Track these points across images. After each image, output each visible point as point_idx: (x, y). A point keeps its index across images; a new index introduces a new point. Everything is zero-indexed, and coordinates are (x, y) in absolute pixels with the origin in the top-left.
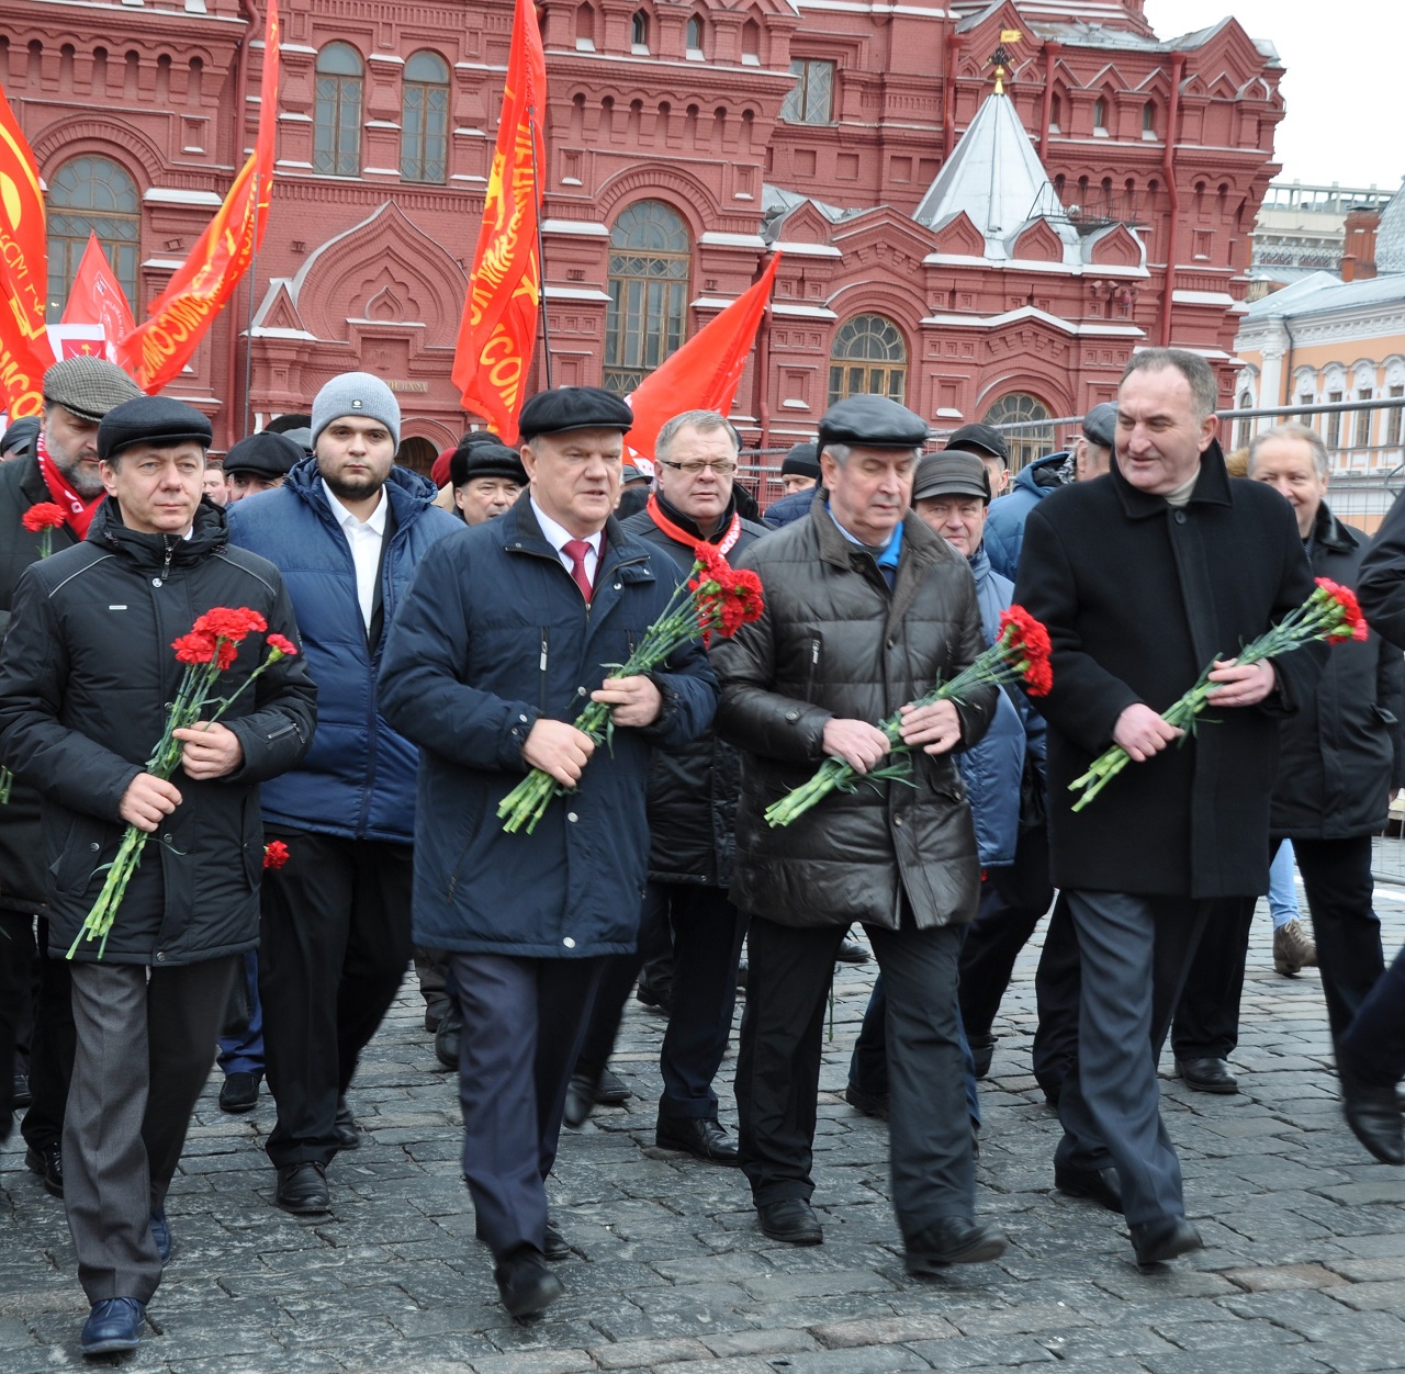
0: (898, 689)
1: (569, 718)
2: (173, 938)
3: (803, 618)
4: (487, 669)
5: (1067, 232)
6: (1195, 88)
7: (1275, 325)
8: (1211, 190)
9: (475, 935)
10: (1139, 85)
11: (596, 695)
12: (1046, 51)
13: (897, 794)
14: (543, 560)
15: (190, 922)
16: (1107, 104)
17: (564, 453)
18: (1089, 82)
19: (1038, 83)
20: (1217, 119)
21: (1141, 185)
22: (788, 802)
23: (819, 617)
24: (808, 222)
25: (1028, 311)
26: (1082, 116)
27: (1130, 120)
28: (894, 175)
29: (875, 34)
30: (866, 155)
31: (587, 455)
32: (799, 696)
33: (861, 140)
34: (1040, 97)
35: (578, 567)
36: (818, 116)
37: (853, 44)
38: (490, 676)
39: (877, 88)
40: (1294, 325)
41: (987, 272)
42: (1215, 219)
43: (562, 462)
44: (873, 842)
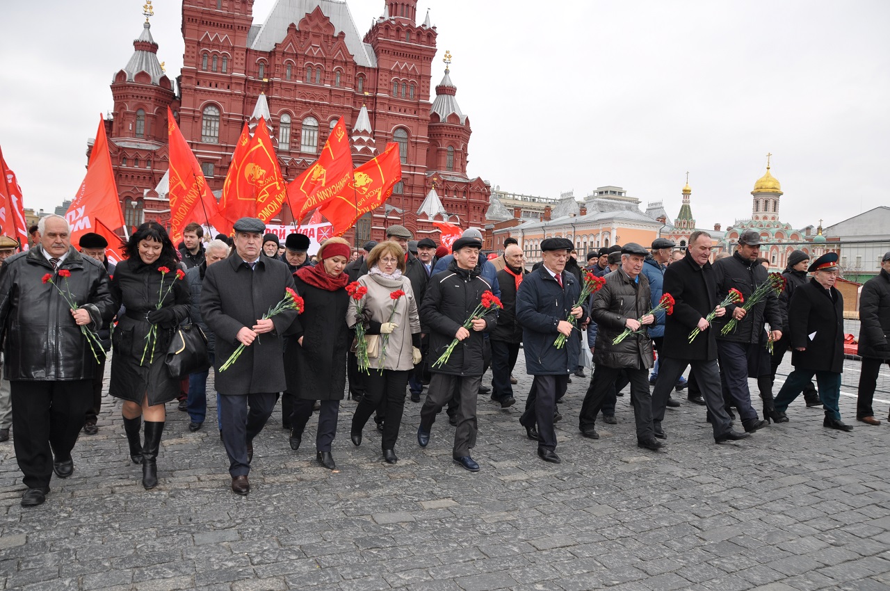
0: (640, 312)
1: (565, 320)
2: (466, 369)
3: (618, 294)
4: (543, 307)
5: (445, 216)
6: (472, 189)
7: (520, 231)
8: (476, 208)
9: (547, 371)
10: (462, 188)
11: (572, 313)
12: (444, 181)
13: (640, 337)
14: (551, 280)
15: (470, 365)
16: (456, 191)
17: (554, 255)
18: (452, 187)
19: (443, 187)
20: (477, 195)
21: (463, 207)
22: (619, 338)
23: (622, 294)
24: (394, 213)
25: (437, 230)
26: (451, 193)
27: (460, 194)
28: (415, 204)
29: (411, 177)
30: (409, 199)
31: (560, 255)
32: (617, 313)
33: (408, 197)
34: (443, 190)
35: (559, 280)
36: (400, 192)
37: (407, 179)
38: (545, 309)
39: (411, 187)
40: (524, 231)
41: (429, 223)
42: (477, 213)
43: (554, 257)
44: (634, 348)
